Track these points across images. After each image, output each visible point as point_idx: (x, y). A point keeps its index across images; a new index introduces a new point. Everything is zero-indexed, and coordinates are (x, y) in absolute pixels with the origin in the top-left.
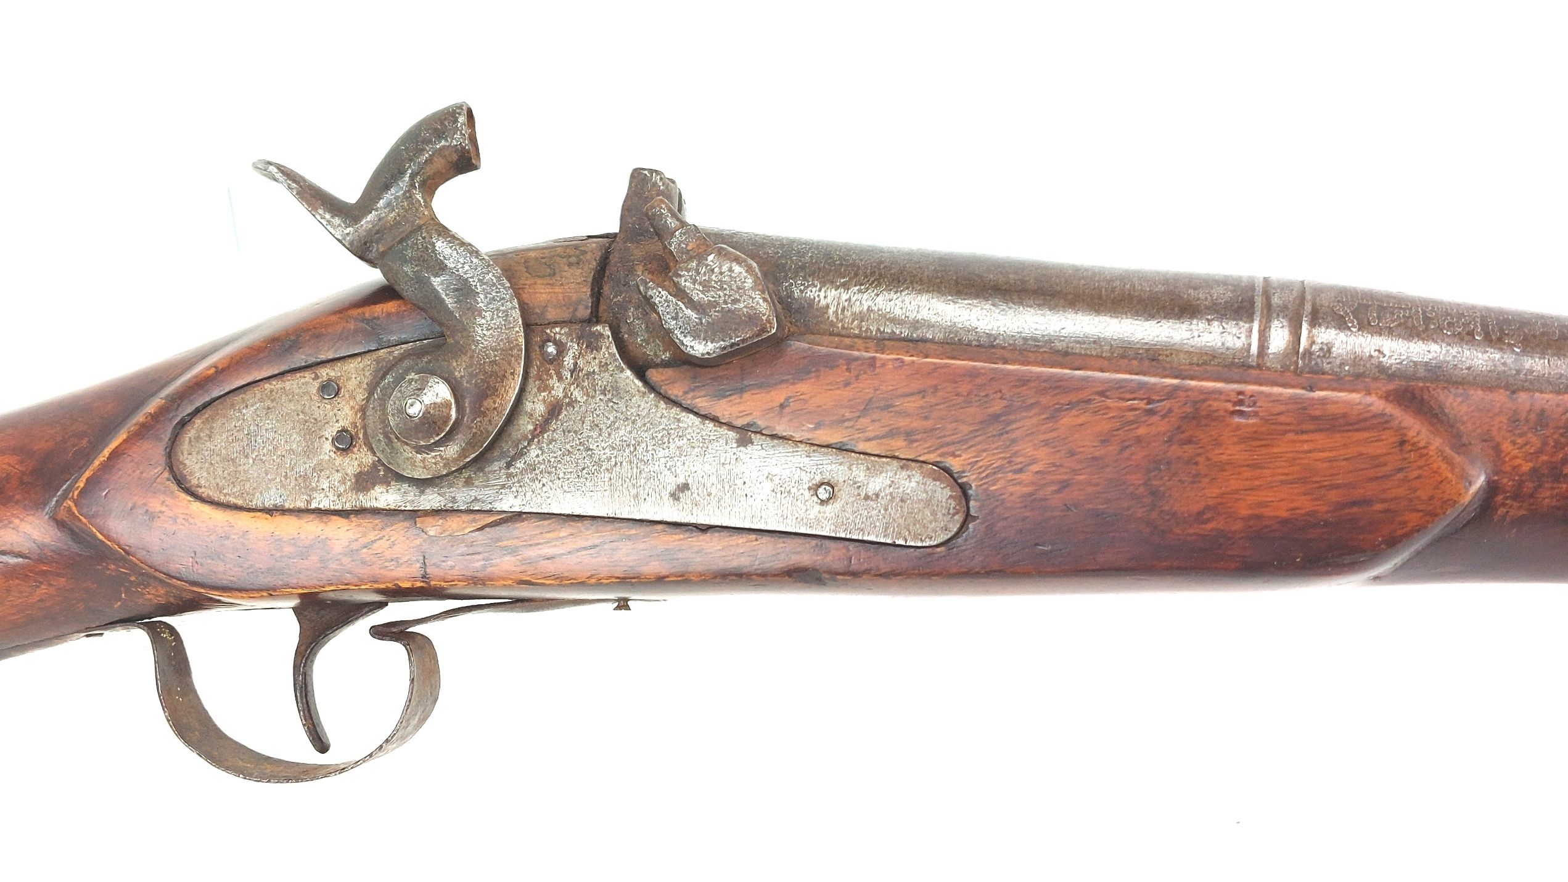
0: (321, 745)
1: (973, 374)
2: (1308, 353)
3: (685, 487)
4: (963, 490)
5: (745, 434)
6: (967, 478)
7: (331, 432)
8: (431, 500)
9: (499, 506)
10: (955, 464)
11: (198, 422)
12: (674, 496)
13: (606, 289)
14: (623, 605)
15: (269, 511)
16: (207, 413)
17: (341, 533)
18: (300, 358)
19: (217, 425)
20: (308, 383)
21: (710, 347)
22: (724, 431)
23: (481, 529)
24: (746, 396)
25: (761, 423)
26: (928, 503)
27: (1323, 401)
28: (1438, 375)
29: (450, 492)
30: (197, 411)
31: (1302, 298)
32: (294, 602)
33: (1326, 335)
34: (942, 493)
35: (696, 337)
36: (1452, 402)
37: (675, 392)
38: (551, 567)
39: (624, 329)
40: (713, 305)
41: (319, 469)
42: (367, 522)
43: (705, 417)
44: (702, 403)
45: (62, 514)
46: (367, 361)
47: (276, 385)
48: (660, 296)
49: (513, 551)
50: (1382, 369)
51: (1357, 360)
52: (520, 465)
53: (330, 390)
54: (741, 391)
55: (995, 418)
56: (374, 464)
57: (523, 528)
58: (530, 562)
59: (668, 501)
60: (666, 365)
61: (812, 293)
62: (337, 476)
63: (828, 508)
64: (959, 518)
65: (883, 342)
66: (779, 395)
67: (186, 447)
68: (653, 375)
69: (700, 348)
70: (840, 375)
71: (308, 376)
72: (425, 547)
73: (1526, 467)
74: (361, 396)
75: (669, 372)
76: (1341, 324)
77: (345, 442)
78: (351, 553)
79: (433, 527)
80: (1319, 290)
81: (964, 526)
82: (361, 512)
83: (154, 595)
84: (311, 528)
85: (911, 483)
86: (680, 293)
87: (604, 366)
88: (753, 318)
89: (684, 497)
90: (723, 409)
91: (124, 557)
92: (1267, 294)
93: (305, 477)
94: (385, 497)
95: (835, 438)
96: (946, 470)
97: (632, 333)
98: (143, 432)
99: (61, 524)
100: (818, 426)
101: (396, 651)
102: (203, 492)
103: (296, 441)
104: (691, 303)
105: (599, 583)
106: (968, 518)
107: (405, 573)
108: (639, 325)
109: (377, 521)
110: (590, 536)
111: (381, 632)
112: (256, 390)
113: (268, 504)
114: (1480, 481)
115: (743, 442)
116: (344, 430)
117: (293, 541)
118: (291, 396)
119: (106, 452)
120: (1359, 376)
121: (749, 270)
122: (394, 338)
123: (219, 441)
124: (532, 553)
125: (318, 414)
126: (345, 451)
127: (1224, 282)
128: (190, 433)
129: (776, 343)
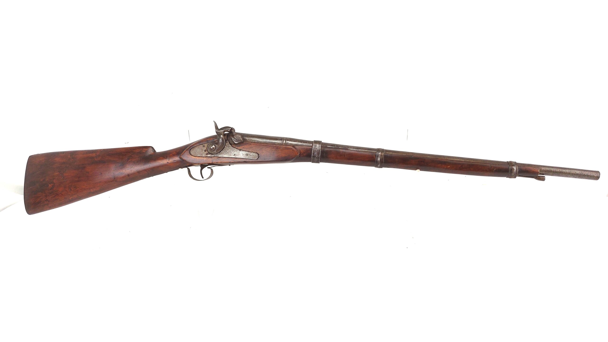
0: (203, 178)
1: (259, 145)
2: (286, 143)
3: (235, 154)
4: (258, 154)
5: (240, 150)
6: (259, 154)
7: (204, 150)
8: (213, 156)
9: (219, 156)
10: (258, 153)
11: (192, 149)
12: (234, 155)
13: (228, 138)
14: (230, 165)
15: (199, 157)
16: (193, 148)
17: (205, 159)
18: (201, 144)
19: (194, 149)
20: (202, 146)
21: (237, 142)
22: (238, 150)
23: (217, 158)
24: (240, 147)
25: (241, 149)
26: (255, 156)
27: (287, 147)
28: (297, 145)
29: (214, 155)
30: (192, 148)
31: (286, 139)
32: (200, 165)
33: (288, 142)
34: (257, 155)
35: (236, 142)
36: (297, 147)
37: (234, 146)
38: (223, 161)
39: (229, 141)
40: (237, 139)
41: (203, 153)
42: (207, 158)
43: (237, 149)
44: (236, 147)
45: (180, 157)
46: (207, 144)
47: (199, 146)
48: (233, 138)
49: (220, 160)
50: (292, 144)
51: (290, 144)
52: (221, 153)
53: (204, 146)
54: (240, 146)
55: (261, 149)
56: (208, 153)
57: (221, 158)
58: (221, 161)
59: (234, 156)
60: (233, 144)
61: (246, 138)
62: (204, 154)
63: (247, 156)
64: (258, 157)
65: (252, 142)
66: (243, 147)
67: (191, 151)
68: (232, 145)
69: (236, 143)
70: (248, 145)
71: (202, 145)
72: (212, 160)
73: (303, 152)
74: (206, 147)
75: (233, 145)
76: (289, 141)
77: (205, 151)
78: (206, 160)
79: (213, 158)
80: (288, 138)
81: (258, 158)
82: (207, 157)
83: (188, 164)
84: (202, 158)
85: (254, 154)
86: (234, 138)
87: (228, 144)
88: (241, 140)
89: (235, 155)
90: (238, 148)
91: (186, 161)
92: (284, 139)
93: (202, 154)
94: (209, 156)
95: (248, 150)
96: (257, 153)
97: (230, 141)
98: (187, 150)
99: (180, 158)
100: (246, 149)
101: (210, 169)
102: (193, 155)
103: (201, 151)
104: (235, 139)
105: (228, 163)
106: (259, 157)
107: (211, 162)
108: (231, 141)
109: (208, 157)
110: (227, 159)
111: (208, 168)
112: (197, 146)
113: (199, 156)
114: (299, 153)
115: (240, 151)
116: (205, 150)
117: (201, 159)
118: (200, 147)
119: (184, 152)
120: (290, 145)
121: (240, 136)
122: (209, 142)
123: (194, 151)
124: (221, 160)
125: (203, 148)
126: (205, 152)
127: (280, 137)
128: (191, 150)
129: (243, 142)
